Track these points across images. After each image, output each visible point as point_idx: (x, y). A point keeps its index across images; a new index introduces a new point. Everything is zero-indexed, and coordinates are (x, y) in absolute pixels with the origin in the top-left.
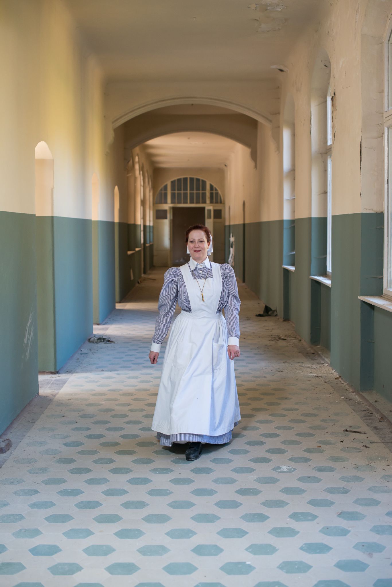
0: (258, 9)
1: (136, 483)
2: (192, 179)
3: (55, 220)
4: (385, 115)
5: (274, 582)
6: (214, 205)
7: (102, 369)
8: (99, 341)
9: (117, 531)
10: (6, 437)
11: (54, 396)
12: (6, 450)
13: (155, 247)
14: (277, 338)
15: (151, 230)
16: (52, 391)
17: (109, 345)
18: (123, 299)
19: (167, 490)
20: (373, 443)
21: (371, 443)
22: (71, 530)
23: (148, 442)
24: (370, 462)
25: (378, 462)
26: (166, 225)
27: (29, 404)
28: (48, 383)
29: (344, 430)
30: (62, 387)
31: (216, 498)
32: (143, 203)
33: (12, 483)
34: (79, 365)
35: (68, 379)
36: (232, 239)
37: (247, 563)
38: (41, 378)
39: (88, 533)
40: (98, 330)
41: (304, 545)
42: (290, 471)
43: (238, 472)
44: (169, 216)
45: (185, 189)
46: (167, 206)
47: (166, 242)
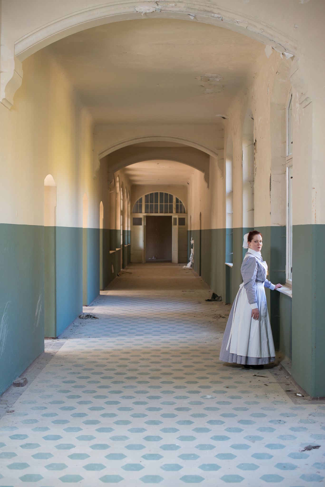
0: (202, 80)
1: (110, 404)
2: (161, 194)
3: (57, 229)
4: (287, 159)
5: (191, 454)
6: (179, 214)
7: (89, 336)
8: (87, 317)
9: (97, 428)
10: (24, 377)
11: (55, 353)
12: (24, 385)
13: (132, 247)
14: (219, 316)
15: (129, 234)
16: (54, 350)
17: (94, 320)
18: (106, 287)
19: (131, 408)
20: (271, 383)
21: (270, 383)
22: (68, 428)
23: (120, 381)
24: (267, 393)
25: (272, 394)
26: (141, 231)
27: (38, 357)
28: (51, 345)
29: (253, 375)
30: (61, 347)
31: (161, 412)
32: (123, 213)
33: (29, 403)
34: (72, 334)
35: (65, 342)
36: (192, 242)
37: (177, 445)
38: (46, 341)
39: (79, 429)
40: (86, 310)
41: (213, 436)
42: (212, 398)
43: (177, 399)
44: (144, 222)
45: (156, 202)
46: (142, 215)
47: (141, 243)
